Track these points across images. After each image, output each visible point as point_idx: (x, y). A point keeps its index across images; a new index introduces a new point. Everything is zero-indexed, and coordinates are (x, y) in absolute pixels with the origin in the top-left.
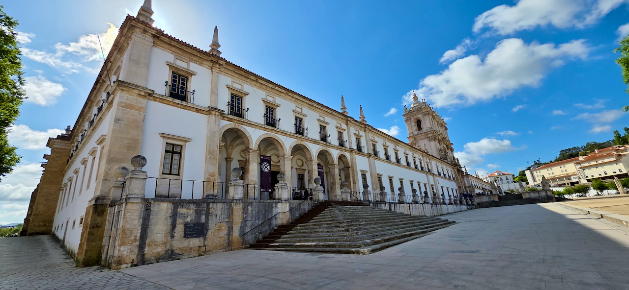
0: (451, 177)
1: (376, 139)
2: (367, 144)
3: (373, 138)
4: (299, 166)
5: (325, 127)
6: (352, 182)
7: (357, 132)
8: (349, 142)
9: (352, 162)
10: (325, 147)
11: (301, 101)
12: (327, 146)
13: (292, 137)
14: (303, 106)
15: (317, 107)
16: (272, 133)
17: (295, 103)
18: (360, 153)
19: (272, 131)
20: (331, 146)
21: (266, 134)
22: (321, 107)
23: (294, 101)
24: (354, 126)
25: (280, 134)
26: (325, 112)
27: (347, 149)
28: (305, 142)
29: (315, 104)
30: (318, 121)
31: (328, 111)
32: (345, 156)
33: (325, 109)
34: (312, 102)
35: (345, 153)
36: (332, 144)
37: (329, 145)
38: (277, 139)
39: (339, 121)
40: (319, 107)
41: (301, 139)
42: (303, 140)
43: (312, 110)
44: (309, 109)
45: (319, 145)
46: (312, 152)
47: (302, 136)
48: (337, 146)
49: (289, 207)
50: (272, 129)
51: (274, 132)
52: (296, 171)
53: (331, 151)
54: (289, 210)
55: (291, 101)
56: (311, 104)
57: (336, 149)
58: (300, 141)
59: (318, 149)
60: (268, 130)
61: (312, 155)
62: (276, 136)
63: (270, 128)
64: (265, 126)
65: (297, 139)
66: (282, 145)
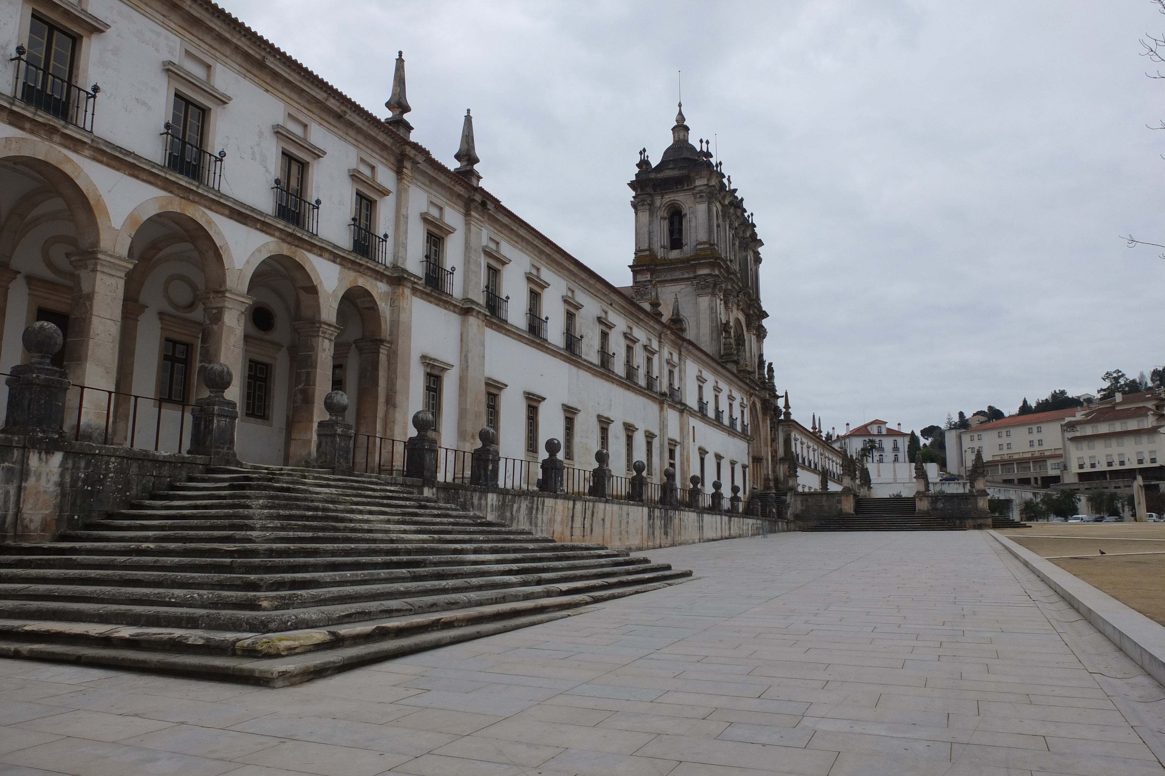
0: (739, 422)
1: (506, 249)
2: (467, 261)
3: (493, 246)
4: (176, 307)
5: (303, 166)
6: (381, 399)
7: (434, 212)
8: (396, 244)
9: (395, 324)
10: (293, 247)
11: (210, 30)
12: (300, 244)
13: (145, 178)
14: (218, 54)
15: (281, 76)
16: (47, 143)
17: (182, 37)
18: (431, 291)
19: (52, 133)
20: (318, 245)
21: (18, 140)
22: (300, 79)
23: (180, 26)
24: (428, 183)
25: (87, 153)
26: (313, 101)
27: (384, 270)
28: (204, 212)
29: (272, 59)
30: (277, 133)
31: (327, 100)
32: (372, 296)
33: (316, 92)
34: (260, 46)
35: (374, 282)
36: (322, 240)
37: (310, 240)
38: (72, 176)
39: (370, 152)
40: (289, 74)
41: (186, 195)
42: (197, 199)
43: (260, 82)
44: (243, 76)
45: (267, 233)
46: (232, 257)
47: (194, 185)
48: (344, 253)
49: (61, 469)
50: (51, 123)
51: (59, 137)
52: (160, 326)
53: (313, 265)
54: (60, 480)
55: (166, 21)
56: (258, 56)
57: (338, 260)
58: (183, 200)
59: (259, 250)
60: (27, 125)
61: (226, 268)
62: (69, 160)
63: (40, 120)
64: (12, 104)
65: (171, 192)
66: (92, 202)
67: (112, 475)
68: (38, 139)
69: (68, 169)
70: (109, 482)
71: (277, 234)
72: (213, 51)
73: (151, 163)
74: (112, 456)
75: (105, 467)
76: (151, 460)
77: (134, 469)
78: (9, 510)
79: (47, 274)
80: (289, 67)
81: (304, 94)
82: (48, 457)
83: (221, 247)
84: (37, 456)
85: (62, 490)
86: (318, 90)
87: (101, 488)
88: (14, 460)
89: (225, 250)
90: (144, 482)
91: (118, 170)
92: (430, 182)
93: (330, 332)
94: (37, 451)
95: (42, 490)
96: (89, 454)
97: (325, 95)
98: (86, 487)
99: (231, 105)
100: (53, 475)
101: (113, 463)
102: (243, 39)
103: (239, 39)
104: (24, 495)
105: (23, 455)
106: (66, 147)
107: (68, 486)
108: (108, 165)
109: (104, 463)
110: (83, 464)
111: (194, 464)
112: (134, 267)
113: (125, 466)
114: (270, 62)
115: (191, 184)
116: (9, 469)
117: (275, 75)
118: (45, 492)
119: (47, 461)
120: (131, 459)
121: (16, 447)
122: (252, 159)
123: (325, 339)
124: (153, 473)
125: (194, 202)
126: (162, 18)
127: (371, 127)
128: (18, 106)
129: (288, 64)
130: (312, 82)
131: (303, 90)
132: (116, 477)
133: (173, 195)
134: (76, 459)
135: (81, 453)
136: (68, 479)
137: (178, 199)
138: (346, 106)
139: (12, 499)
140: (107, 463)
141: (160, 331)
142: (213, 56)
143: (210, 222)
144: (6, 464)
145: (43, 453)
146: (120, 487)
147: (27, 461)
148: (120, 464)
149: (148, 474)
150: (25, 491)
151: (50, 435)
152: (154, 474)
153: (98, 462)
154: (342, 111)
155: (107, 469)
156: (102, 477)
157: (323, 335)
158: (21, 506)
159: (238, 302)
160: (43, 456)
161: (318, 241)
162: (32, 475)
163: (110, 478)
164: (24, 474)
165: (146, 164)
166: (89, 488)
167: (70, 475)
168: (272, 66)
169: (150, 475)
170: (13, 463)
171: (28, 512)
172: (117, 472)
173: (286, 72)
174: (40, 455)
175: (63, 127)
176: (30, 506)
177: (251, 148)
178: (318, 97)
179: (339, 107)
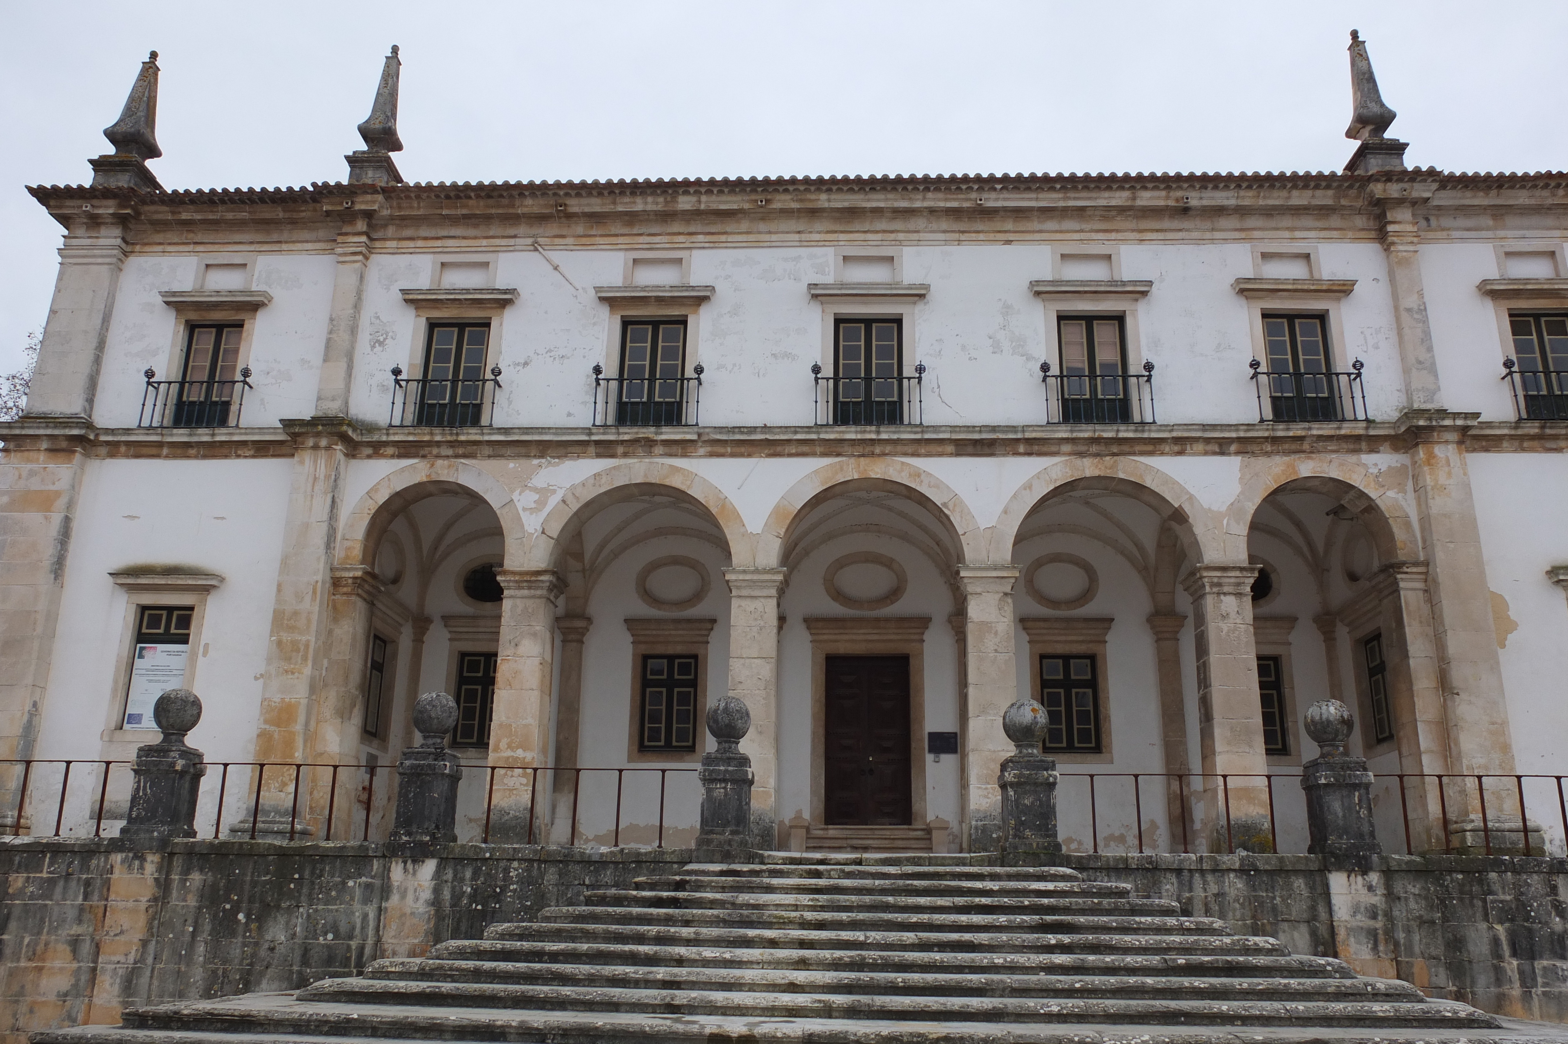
7: (1528, 270)
8: (1407, 370)
10: (1108, 458)
11: (877, 212)
12: (1126, 448)
13: (794, 451)
14: (901, 236)
15: (1030, 209)
16: (647, 460)
17: (836, 243)
18: (1543, 427)
19: (651, 446)
20: (1168, 438)
21: (609, 472)
22: (1061, 195)
23: (828, 232)
24: (1491, 223)
25: (702, 451)
26: (1114, 213)
27: (1367, 428)
28: (903, 463)
29: (993, 195)
30: (1038, 294)
31: (1134, 199)
32: (1352, 487)
33: (1105, 198)
34: (959, 188)
35: (1352, 459)
36: (1171, 428)
37: (1139, 435)
38: (683, 487)
39: (1287, 234)
40: (1037, 199)
41: (868, 449)
42: (888, 449)
43: (991, 236)
44: (956, 243)
45: (1040, 454)
46: (970, 513)
47: (870, 432)
48: (1237, 430)
49: (434, 882)
50: (641, 436)
51: (661, 448)
52: (1027, 638)
53: (1163, 473)
54: (433, 897)
55: (804, 237)
56: (966, 205)
57: (1233, 448)
58: (862, 459)
59: (1028, 486)
60: (620, 450)
61: (960, 532)
62: (677, 470)
63: (626, 437)
64: (590, 434)
65: (838, 455)
66: (714, 511)
67: (515, 886)
68: (636, 460)
69: (676, 482)
70: (510, 896)
71: (1066, 448)
72: (892, 236)
73: (789, 430)
74: (514, 860)
75: (504, 876)
76: (579, 862)
77: (551, 876)
78: (367, 938)
79: (836, 609)
80: (1029, 189)
81: (1089, 213)
82: (416, 867)
83: (945, 504)
84: (401, 866)
85: (437, 911)
86: (1107, 194)
87: (497, 906)
88: (373, 874)
89: (955, 505)
90: (569, 896)
91: (750, 455)
92: (1495, 217)
93: (1233, 580)
94: (400, 861)
95: (408, 911)
96: (477, 859)
97: (1126, 194)
98: (474, 905)
99: (934, 294)
100: (423, 891)
101: (515, 869)
102: (930, 195)
103: (924, 199)
104: (385, 918)
105: (384, 866)
106: (671, 455)
107: (448, 904)
108: (733, 455)
109: (500, 870)
110: (468, 874)
111: (662, 862)
112: (784, 577)
113: (535, 872)
114: (992, 200)
115: (865, 432)
116: (368, 886)
117: (1019, 213)
118: (412, 914)
119: (415, 873)
120: (545, 862)
121: (376, 857)
122: (994, 353)
123: (1222, 597)
124: (584, 881)
125: (884, 454)
126: (796, 237)
127: (1262, 194)
128: (597, 434)
129: (1022, 186)
130: (1086, 188)
131: (1082, 209)
132: (521, 890)
133: (844, 459)
134: (459, 867)
135: (465, 859)
136: (447, 894)
137: (852, 460)
138: (1180, 188)
139: (372, 924)
140: (506, 871)
141: (1028, 646)
142: (893, 243)
143: (917, 474)
144: (364, 879)
145: (409, 862)
146: (529, 903)
147: (388, 874)
148: (528, 870)
149: (577, 882)
150: (385, 913)
151: (418, 838)
152: (587, 882)
153: (491, 870)
154: (1177, 200)
155: (507, 878)
156: (498, 890)
157: (1215, 590)
158: (381, 933)
159: (991, 580)
160: (410, 865)
161: (1159, 431)
162: (395, 891)
163: (511, 891)
164: (386, 891)
165: (784, 433)
166: (479, 907)
167: (450, 889)
168: (999, 204)
169: (579, 884)
170: (373, 877)
171: (390, 941)
172: (522, 883)
173: (1030, 199)
174: (405, 865)
175: (656, 434)
176: (393, 933)
177: (990, 338)
178: (1113, 203)
179: (1167, 198)
